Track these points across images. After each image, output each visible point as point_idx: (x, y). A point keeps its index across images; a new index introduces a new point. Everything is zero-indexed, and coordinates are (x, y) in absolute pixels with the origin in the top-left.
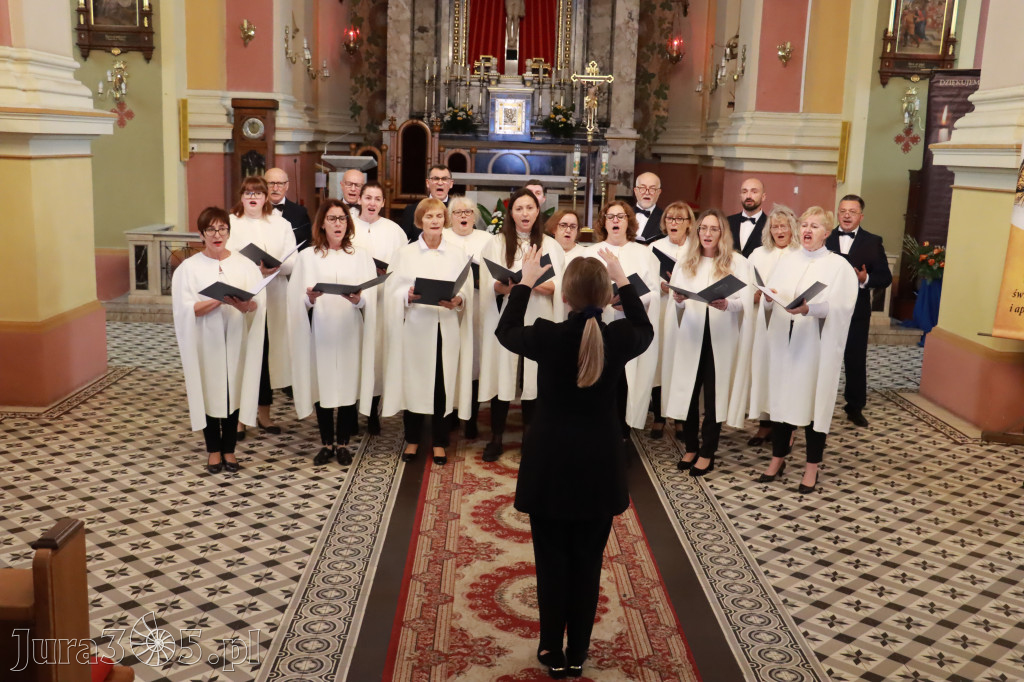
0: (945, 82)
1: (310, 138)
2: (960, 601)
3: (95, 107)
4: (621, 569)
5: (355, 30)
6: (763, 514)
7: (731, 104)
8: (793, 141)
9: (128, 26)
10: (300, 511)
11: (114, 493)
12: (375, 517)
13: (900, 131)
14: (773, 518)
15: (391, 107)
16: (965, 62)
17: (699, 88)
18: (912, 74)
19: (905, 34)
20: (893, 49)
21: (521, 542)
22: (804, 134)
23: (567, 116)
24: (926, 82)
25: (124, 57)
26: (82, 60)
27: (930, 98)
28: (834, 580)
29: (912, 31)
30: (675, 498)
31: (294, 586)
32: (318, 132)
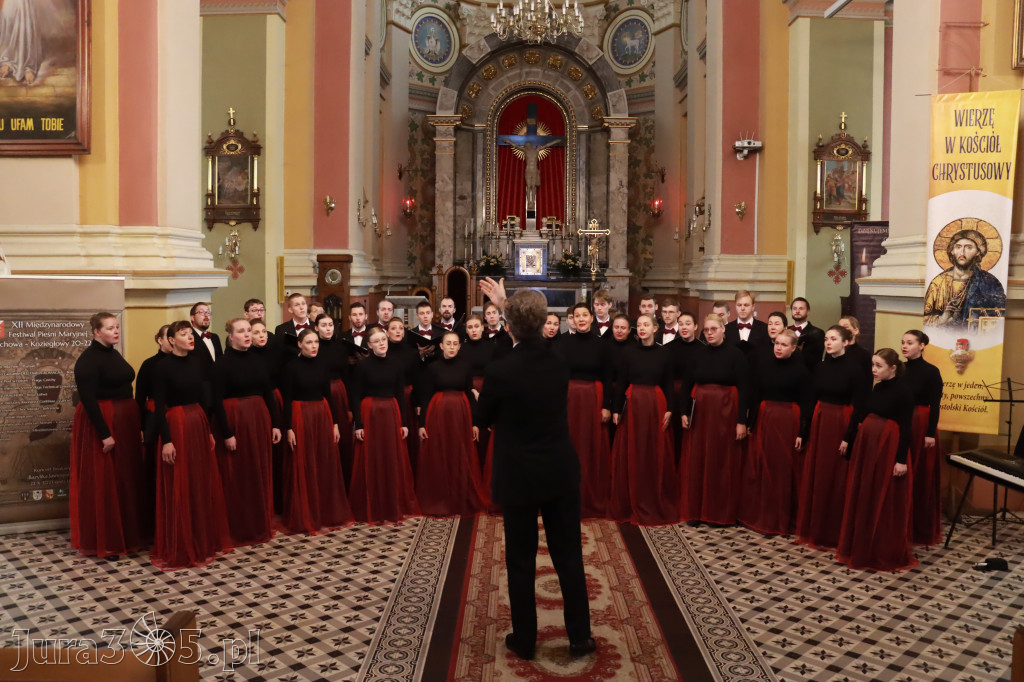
0: (862, 231)
1: (376, 283)
2: (904, 648)
3: (215, 267)
4: (630, 629)
5: (411, 199)
6: (743, 579)
7: (702, 249)
8: (751, 276)
9: (241, 204)
10: (371, 585)
11: (225, 570)
12: (430, 589)
13: (831, 267)
14: (751, 582)
15: (439, 257)
16: (875, 216)
17: (676, 237)
18: (838, 224)
19: (830, 195)
20: (821, 205)
21: (549, 609)
22: (760, 270)
23: (575, 260)
24: (849, 229)
25: (238, 227)
26: (207, 230)
27: (852, 242)
28: (802, 633)
29: (835, 193)
30: (672, 568)
31: (366, 649)
32: (383, 277)
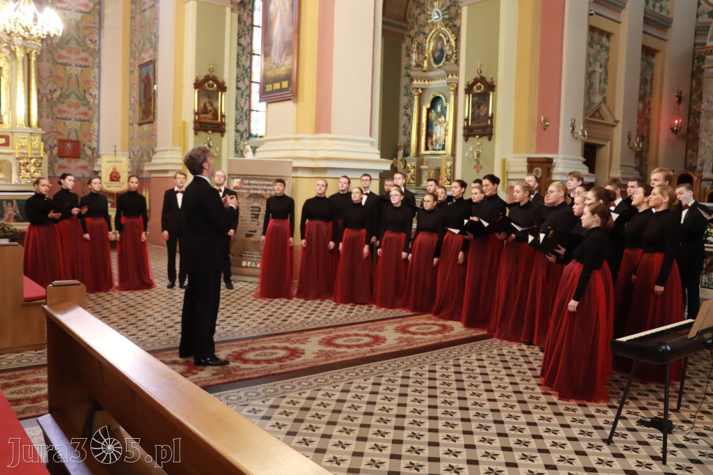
3: (382, 157)
9: (482, 124)
25: (481, 139)
26: (465, 142)
